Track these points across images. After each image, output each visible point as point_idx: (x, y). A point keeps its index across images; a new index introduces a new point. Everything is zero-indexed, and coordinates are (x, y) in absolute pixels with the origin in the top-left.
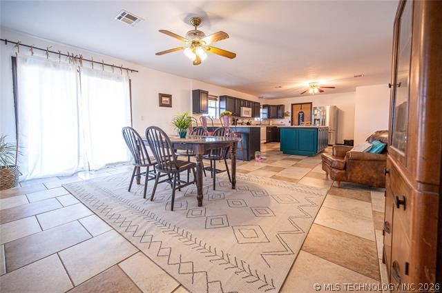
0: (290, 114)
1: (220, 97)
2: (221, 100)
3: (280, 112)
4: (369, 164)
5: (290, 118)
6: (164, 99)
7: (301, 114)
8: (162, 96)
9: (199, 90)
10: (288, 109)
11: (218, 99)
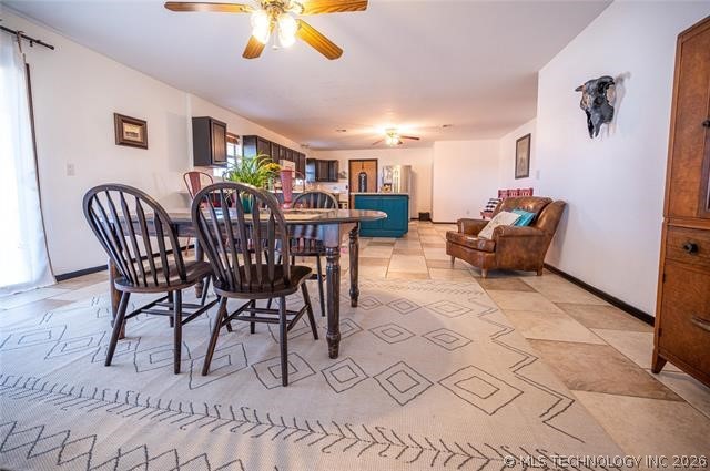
0: (347, 176)
1: (244, 137)
2: (244, 144)
3: (333, 172)
4: (519, 240)
5: (346, 182)
6: (127, 128)
7: (363, 176)
8: (121, 120)
9: (210, 120)
10: (344, 168)
11: (240, 140)
